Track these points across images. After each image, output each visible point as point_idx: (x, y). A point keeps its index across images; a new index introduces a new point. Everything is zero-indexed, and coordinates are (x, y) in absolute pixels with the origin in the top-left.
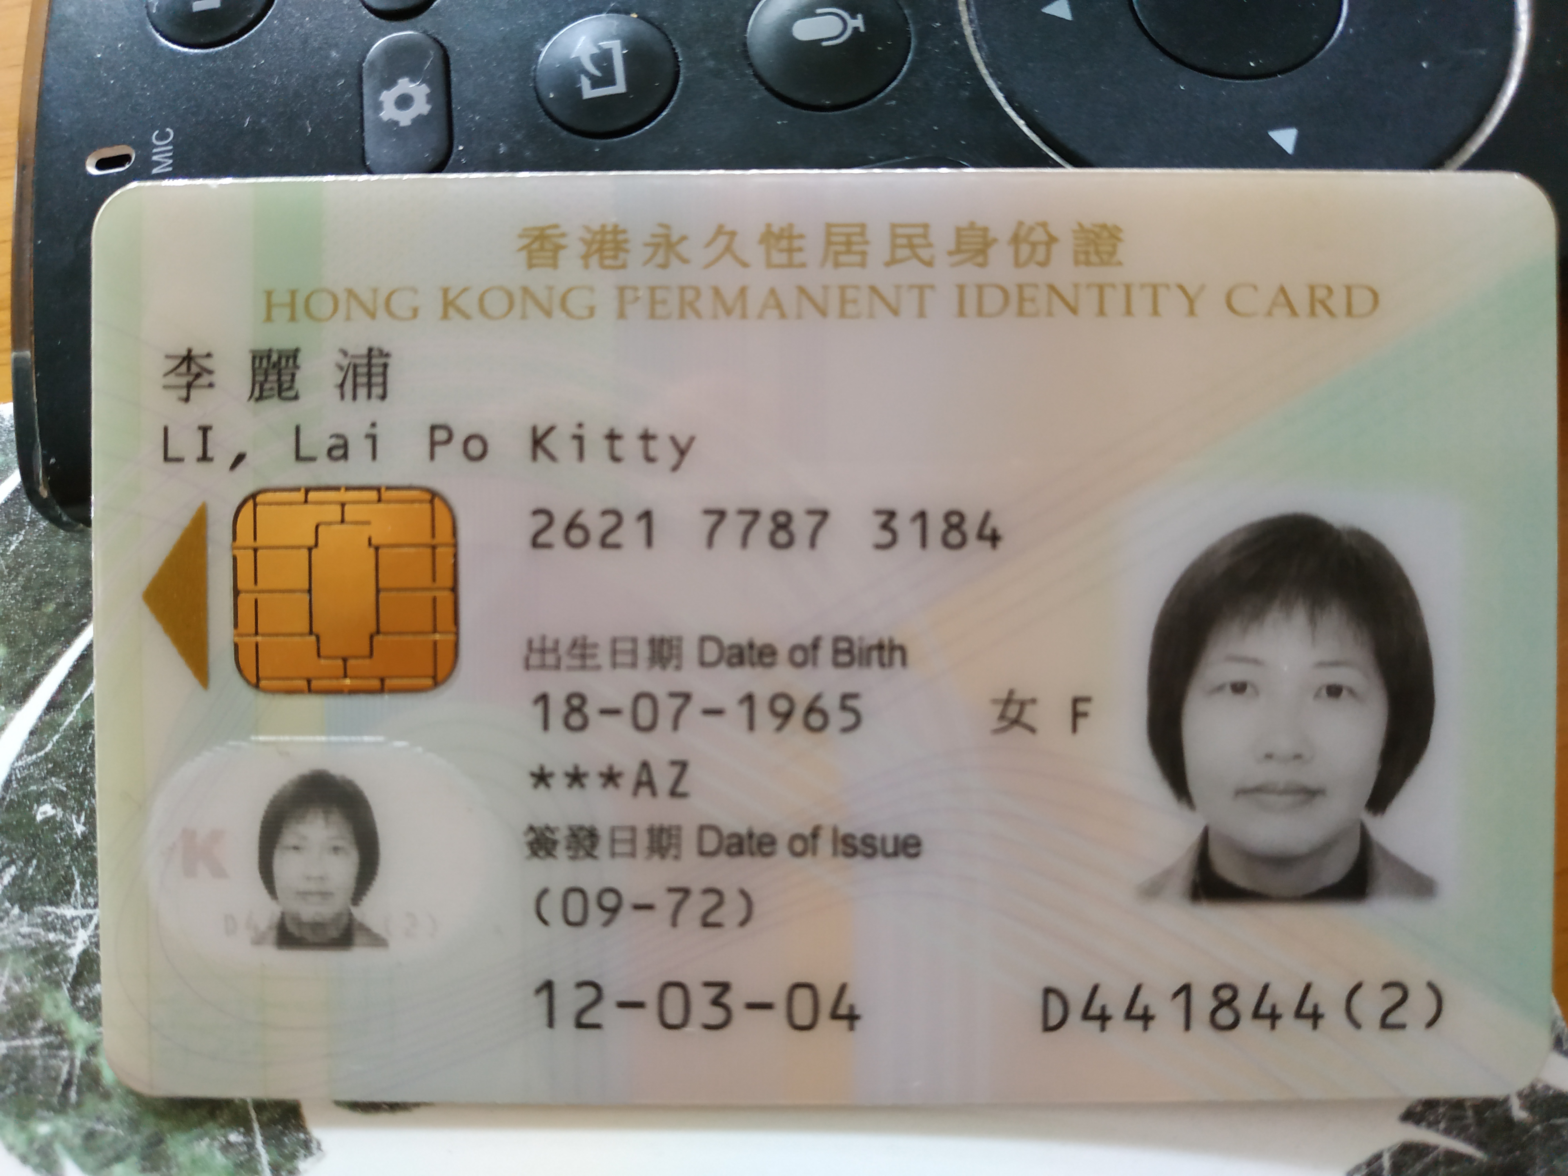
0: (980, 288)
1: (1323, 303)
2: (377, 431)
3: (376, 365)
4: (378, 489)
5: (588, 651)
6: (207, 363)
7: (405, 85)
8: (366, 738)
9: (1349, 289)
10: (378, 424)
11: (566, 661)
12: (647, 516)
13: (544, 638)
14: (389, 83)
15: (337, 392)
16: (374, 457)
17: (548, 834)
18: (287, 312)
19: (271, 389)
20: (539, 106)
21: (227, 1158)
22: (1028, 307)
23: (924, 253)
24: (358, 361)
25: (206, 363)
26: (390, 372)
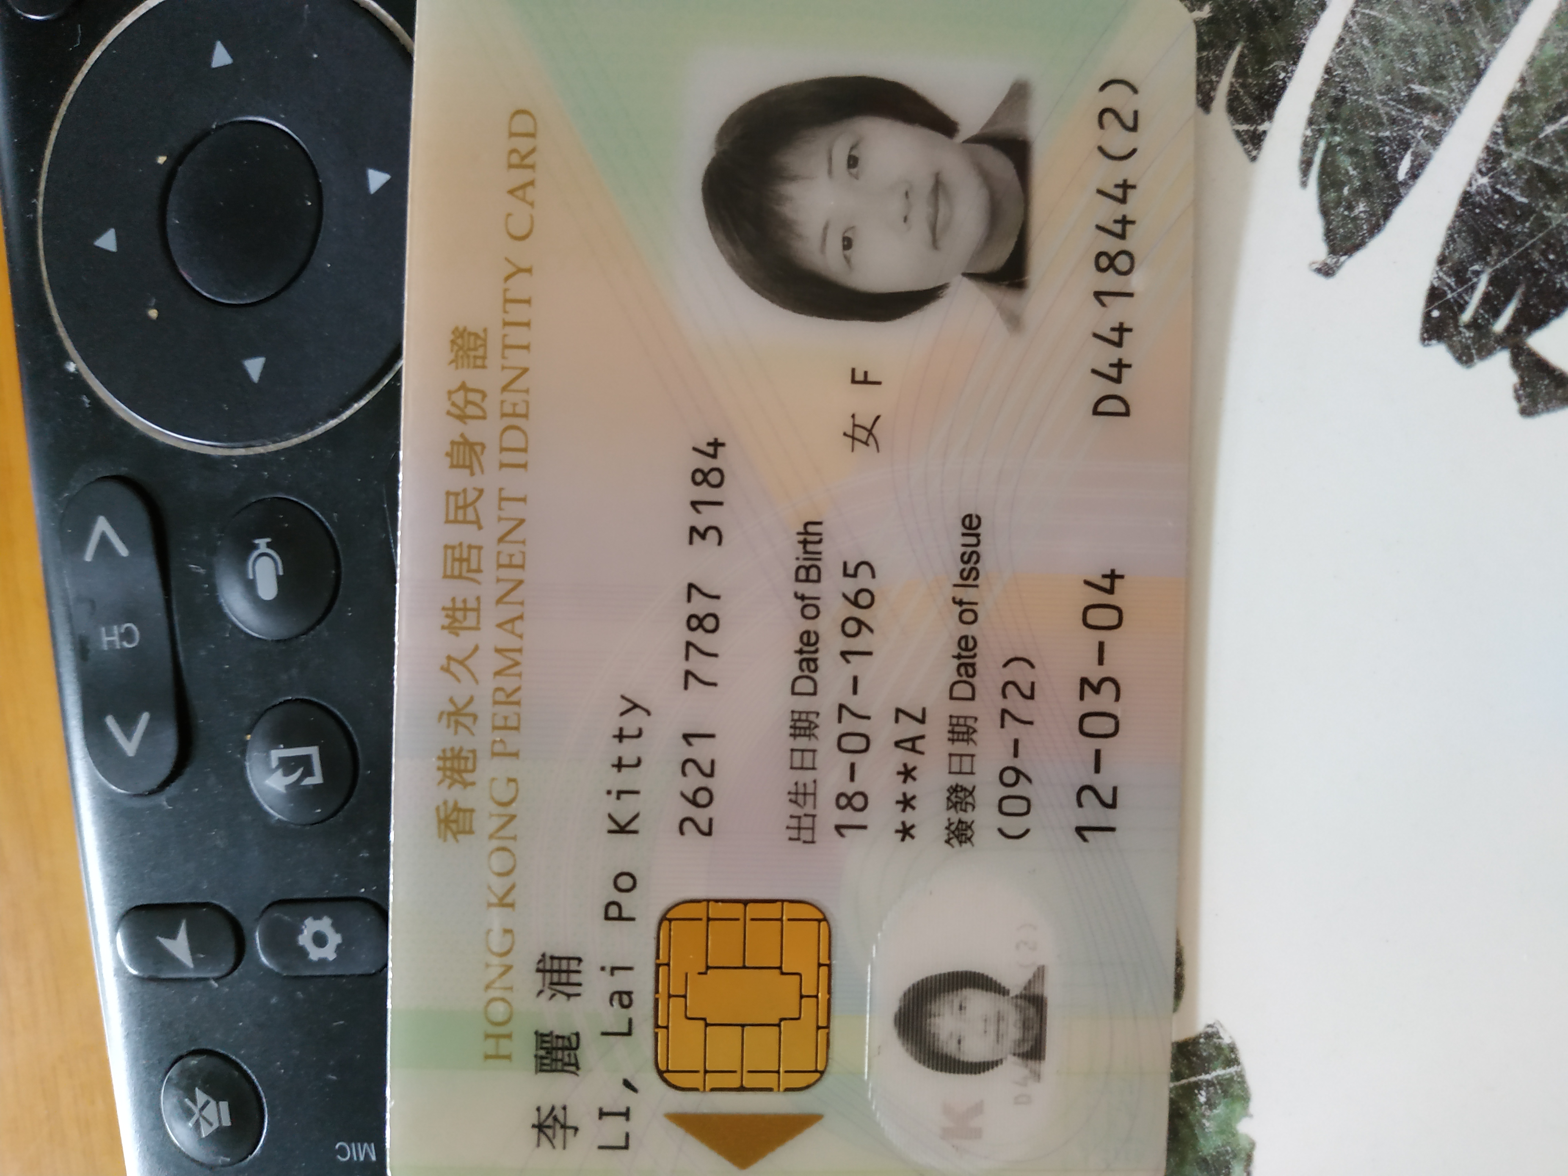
0: (503, 449)
1: (523, 158)
2: (608, 966)
3: (552, 966)
4: (658, 966)
5: (801, 790)
7: (305, 939)
8: (869, 980)
9: (512, 135)
10: (604, 965)
11: (808, 809)
12: (686, 737)
13: (789, 828)
14: (302, 952)
15: (574, 999)
16: (630, 969)
17: (953, 828)
18: (503, 1042)
19: (569, 1055)
20: (327, 822)
21: (1219, 1104)
22: (521, 409)
23: (472, 496)
24: (548, 981)
25: (545, 1112)
26: (558, 953)
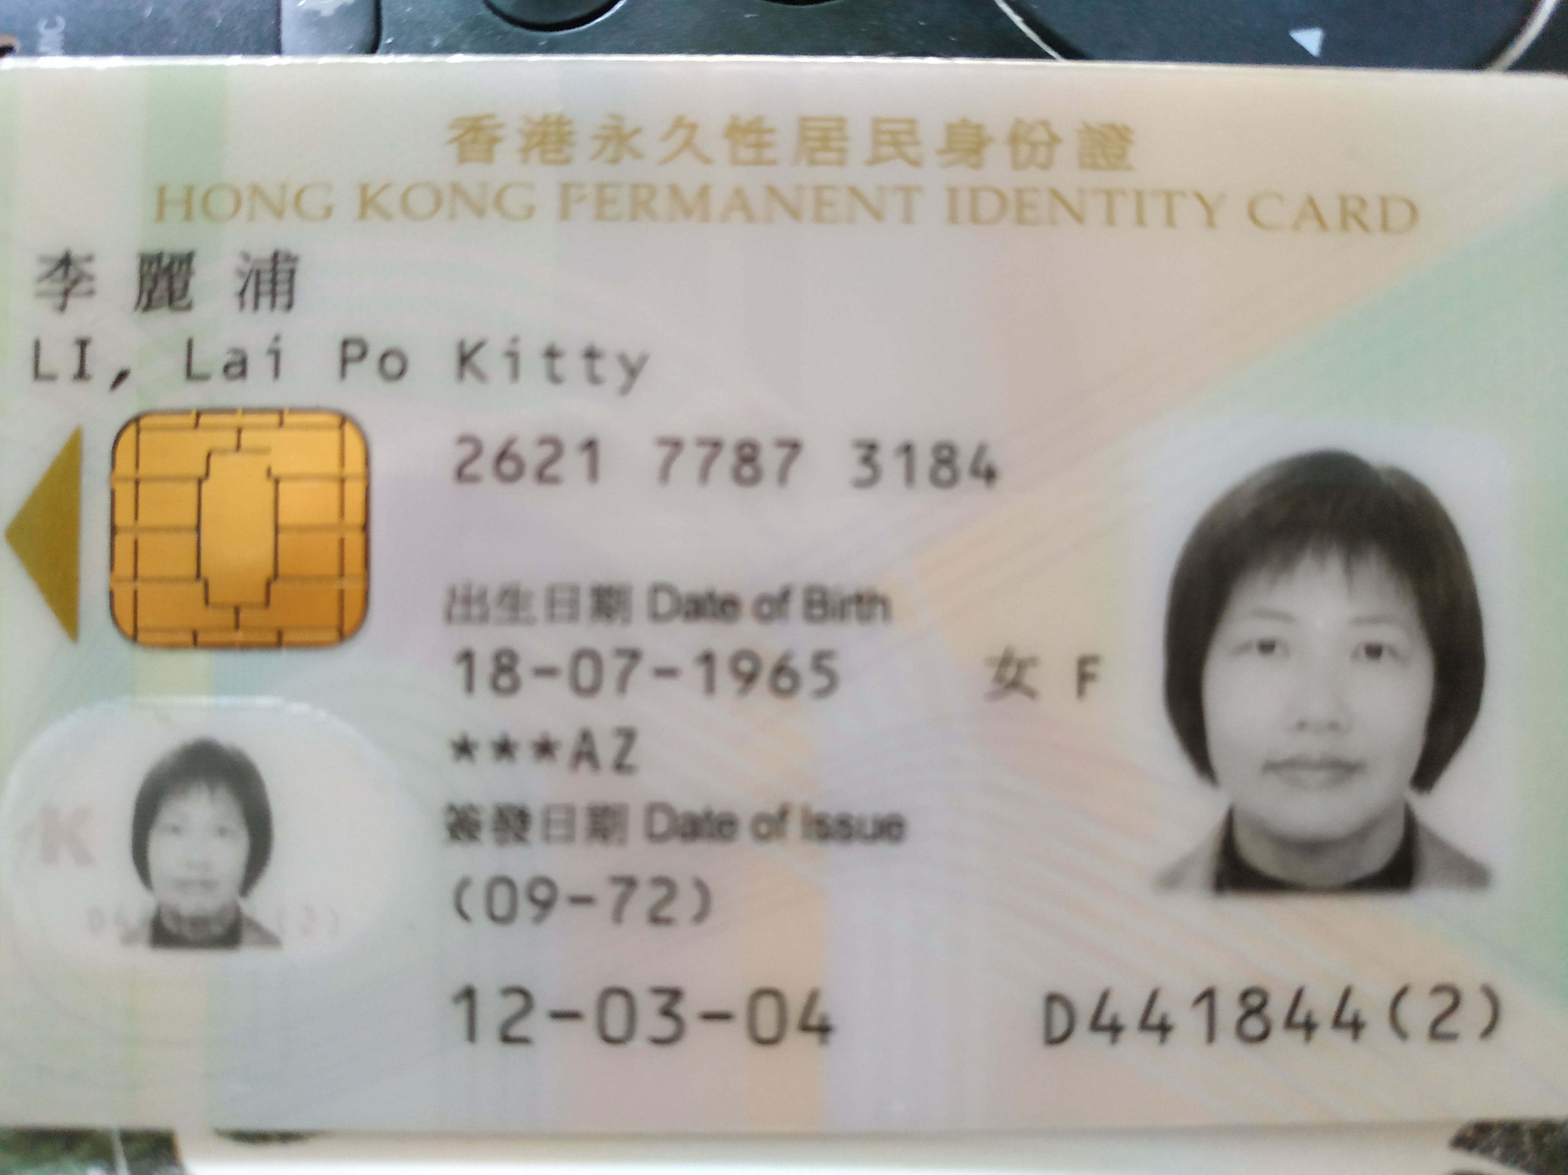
0: (974, 192)
1: (1356, 217)
2: (282, 345)
3: (282, 271)
4: (280, 412)
5: (521, 601)
6: (88, 268)
8: (260, 701)
9: (1384, 201)
10: (284, 338)
11: (495, 612)
12: (590, 445)
13: (469, 587)
15: (236, 302)
16: (277, 375)
17: (471, 815)
18: (181, 210)
19: (161, 297)
22: (1028, 214)
23: (911, 151)
24: (261, 266)
26: (299, 279)
